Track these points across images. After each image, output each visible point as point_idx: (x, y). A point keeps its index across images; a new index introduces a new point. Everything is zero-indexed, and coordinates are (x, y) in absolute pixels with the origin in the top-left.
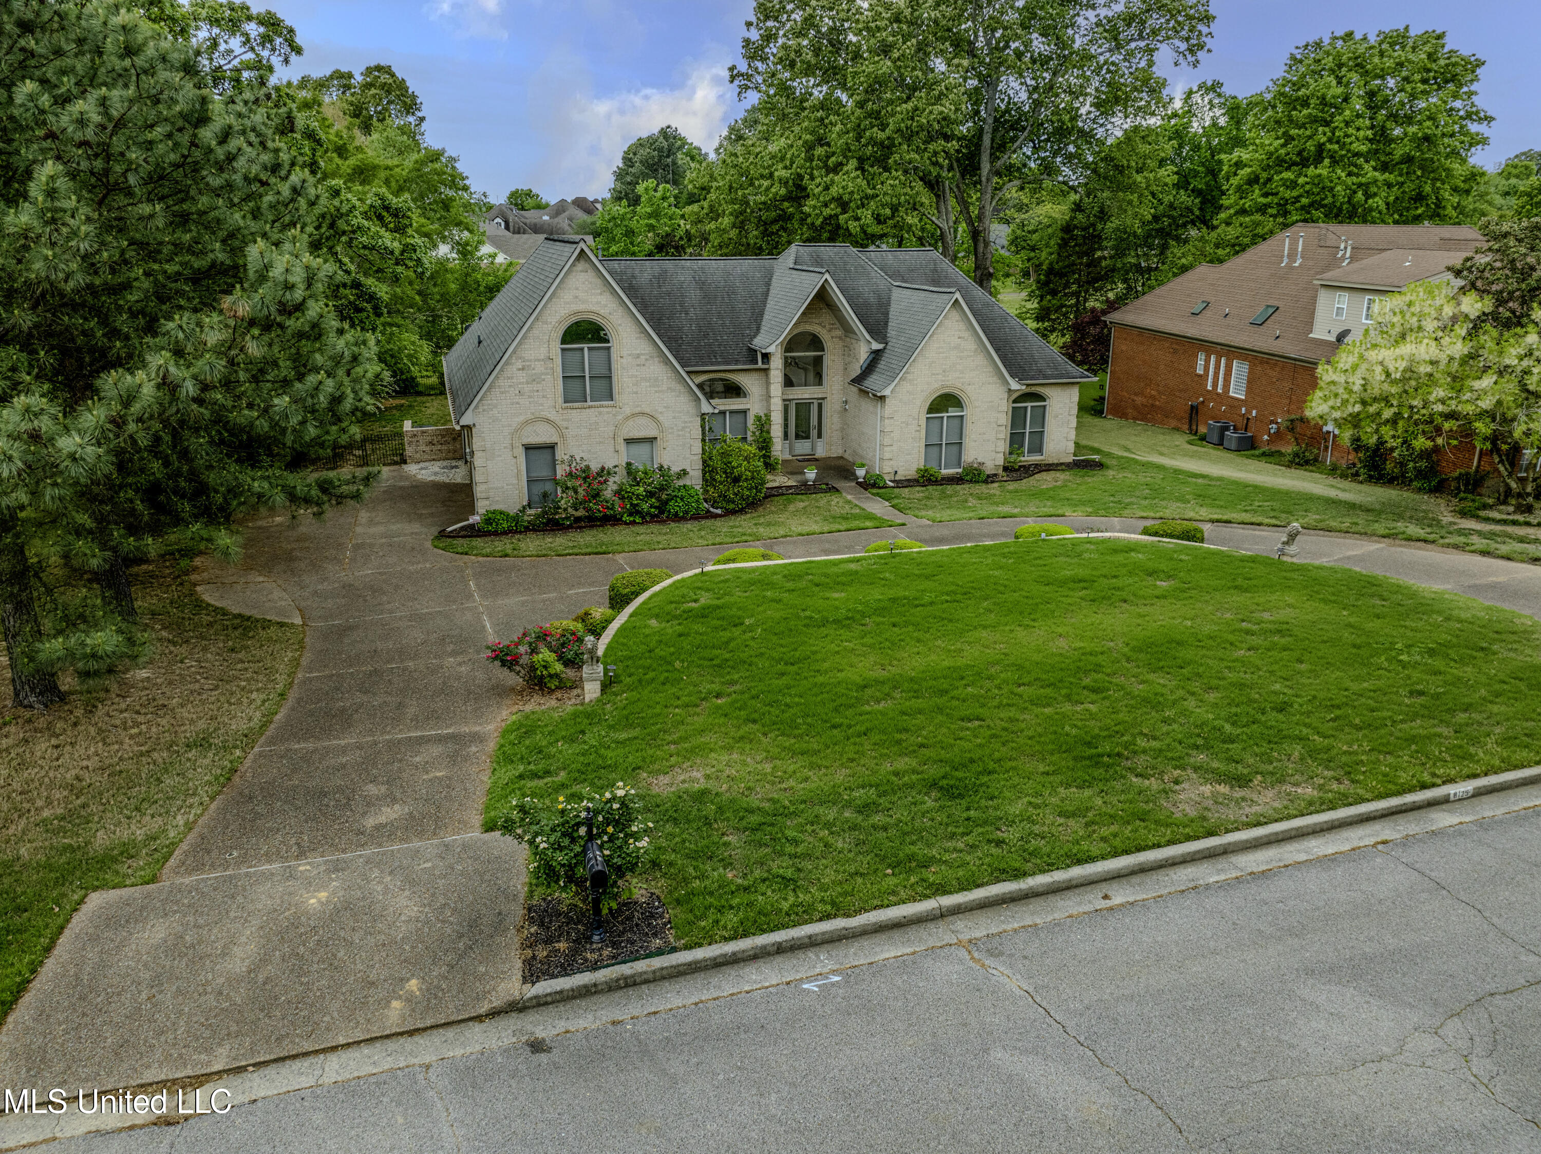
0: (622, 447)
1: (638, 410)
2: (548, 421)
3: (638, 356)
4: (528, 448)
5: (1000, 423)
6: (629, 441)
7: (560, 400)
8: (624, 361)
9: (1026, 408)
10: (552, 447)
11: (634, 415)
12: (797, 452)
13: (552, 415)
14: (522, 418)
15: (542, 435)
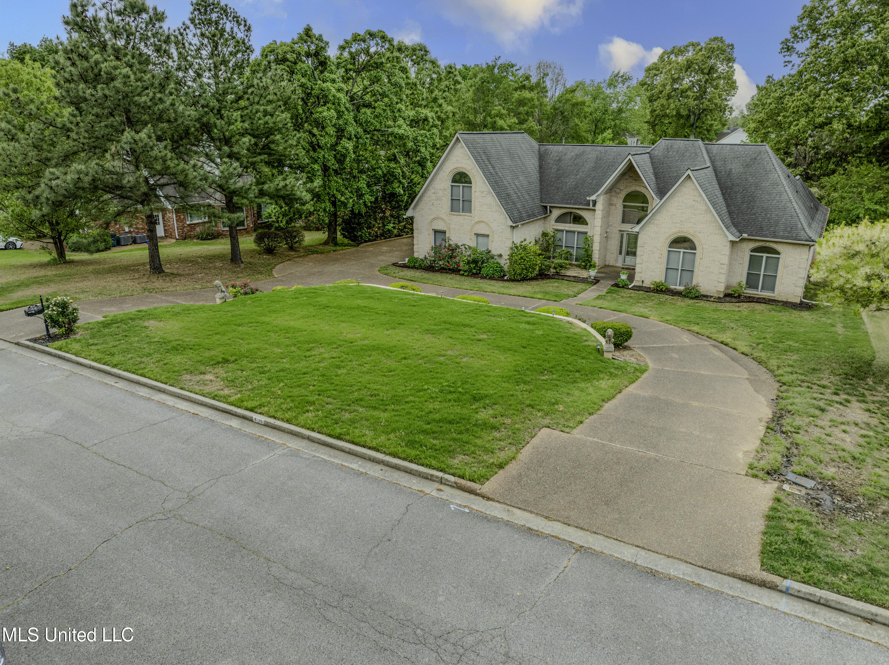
0: (474, 238)
1: (482, 219)
2: (443, 219)
3: (483, 192)
4: (436, 232)
5: (722, 262)
6: (477, 235)
7: (449, 210)
8: (476, 194)
9: (762, 257)
10: (444, 232)
11: (479, 222)
12: (626, 263)
13: (444, 217)
14: (432, 217)
15: (440, 226)
